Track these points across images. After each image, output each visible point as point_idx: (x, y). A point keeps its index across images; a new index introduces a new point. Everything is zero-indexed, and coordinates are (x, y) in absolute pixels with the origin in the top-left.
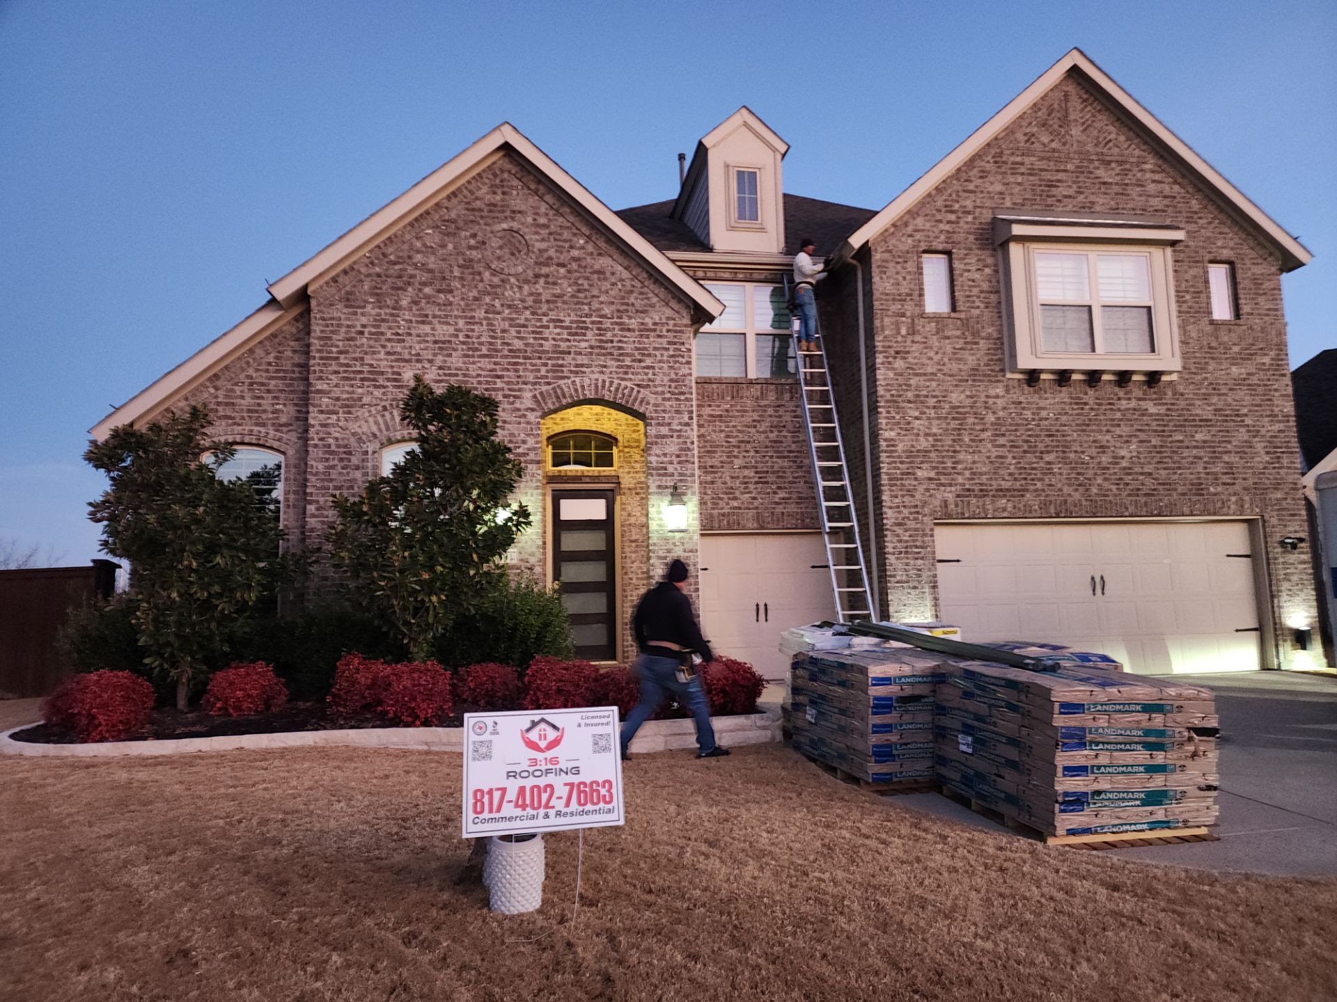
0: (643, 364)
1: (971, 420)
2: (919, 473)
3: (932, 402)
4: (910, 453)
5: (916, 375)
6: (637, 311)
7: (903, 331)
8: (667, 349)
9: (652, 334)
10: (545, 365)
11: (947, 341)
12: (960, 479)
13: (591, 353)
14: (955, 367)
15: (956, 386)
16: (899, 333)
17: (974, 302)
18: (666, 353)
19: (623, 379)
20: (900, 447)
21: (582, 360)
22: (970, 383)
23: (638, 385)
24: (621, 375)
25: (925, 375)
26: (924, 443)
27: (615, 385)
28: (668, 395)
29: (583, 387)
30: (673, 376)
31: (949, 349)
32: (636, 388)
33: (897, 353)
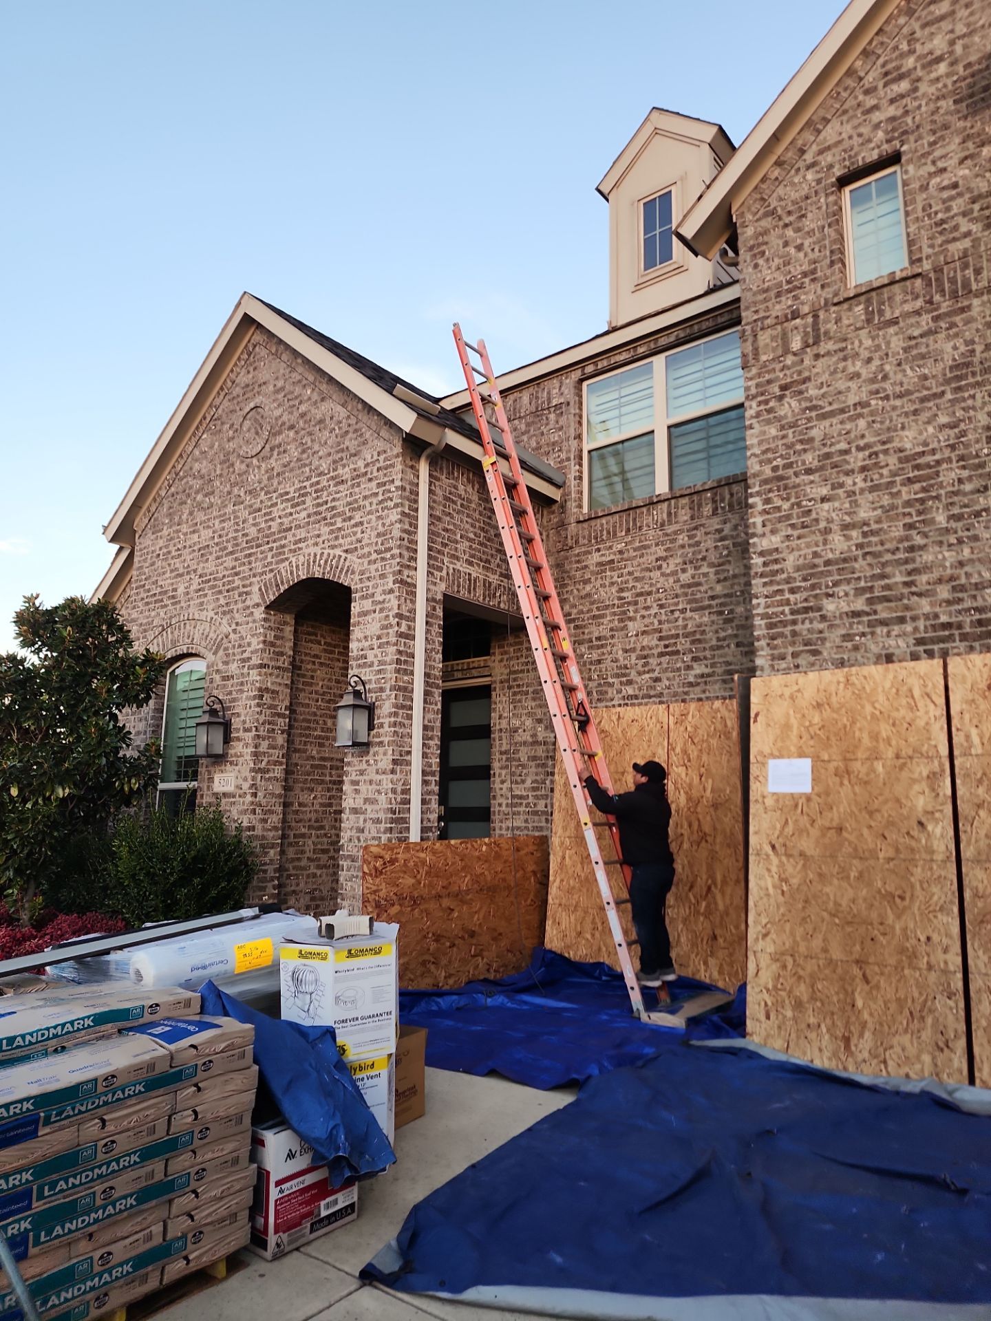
0: (353, 522)
1: (949, 475)
2: (830, 606)
3: (857, 459)
4: (810, 571)
5: (824, 417)
6: (352, 455)
7: (796, 344)
8: (376, 494)
9: (363, 479)
10: (271, 549)
11: (892, 330)
12: (925, 606)
13: (308, 523)
14: (911, 376)
15: (915, 412)
16: (787, 351)
17: (956, 228)
18: (375, 501)
19: (333, 547)
20: (791, 561)
21: (301, 534)
22: (949, 396)
23: (346, 551)
24: (332, 543)
25: (842, 411)
26: (839, 544)
27: (325, 556)
28: (374, 556)
29: (297, 566)
30: (381, 529)
31: (897, 344)
32: (344, 555)
33: (784, 388)
